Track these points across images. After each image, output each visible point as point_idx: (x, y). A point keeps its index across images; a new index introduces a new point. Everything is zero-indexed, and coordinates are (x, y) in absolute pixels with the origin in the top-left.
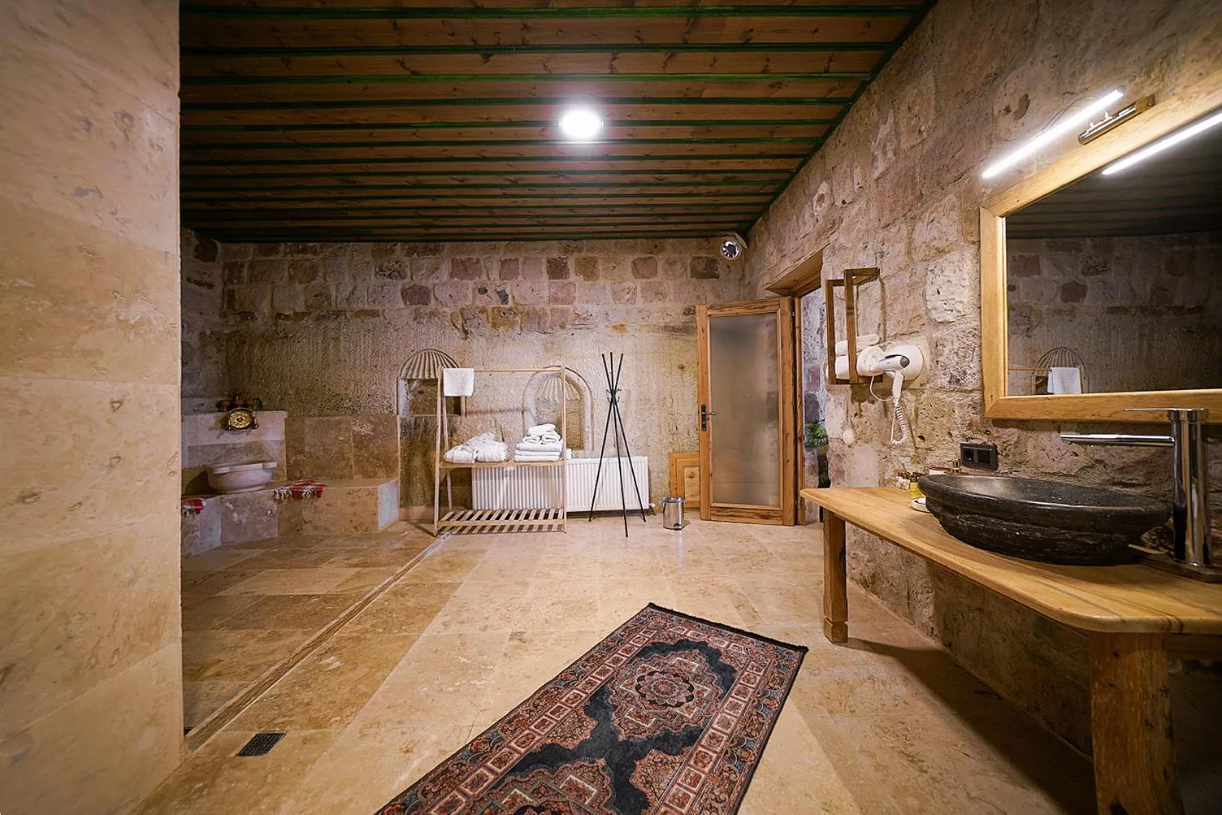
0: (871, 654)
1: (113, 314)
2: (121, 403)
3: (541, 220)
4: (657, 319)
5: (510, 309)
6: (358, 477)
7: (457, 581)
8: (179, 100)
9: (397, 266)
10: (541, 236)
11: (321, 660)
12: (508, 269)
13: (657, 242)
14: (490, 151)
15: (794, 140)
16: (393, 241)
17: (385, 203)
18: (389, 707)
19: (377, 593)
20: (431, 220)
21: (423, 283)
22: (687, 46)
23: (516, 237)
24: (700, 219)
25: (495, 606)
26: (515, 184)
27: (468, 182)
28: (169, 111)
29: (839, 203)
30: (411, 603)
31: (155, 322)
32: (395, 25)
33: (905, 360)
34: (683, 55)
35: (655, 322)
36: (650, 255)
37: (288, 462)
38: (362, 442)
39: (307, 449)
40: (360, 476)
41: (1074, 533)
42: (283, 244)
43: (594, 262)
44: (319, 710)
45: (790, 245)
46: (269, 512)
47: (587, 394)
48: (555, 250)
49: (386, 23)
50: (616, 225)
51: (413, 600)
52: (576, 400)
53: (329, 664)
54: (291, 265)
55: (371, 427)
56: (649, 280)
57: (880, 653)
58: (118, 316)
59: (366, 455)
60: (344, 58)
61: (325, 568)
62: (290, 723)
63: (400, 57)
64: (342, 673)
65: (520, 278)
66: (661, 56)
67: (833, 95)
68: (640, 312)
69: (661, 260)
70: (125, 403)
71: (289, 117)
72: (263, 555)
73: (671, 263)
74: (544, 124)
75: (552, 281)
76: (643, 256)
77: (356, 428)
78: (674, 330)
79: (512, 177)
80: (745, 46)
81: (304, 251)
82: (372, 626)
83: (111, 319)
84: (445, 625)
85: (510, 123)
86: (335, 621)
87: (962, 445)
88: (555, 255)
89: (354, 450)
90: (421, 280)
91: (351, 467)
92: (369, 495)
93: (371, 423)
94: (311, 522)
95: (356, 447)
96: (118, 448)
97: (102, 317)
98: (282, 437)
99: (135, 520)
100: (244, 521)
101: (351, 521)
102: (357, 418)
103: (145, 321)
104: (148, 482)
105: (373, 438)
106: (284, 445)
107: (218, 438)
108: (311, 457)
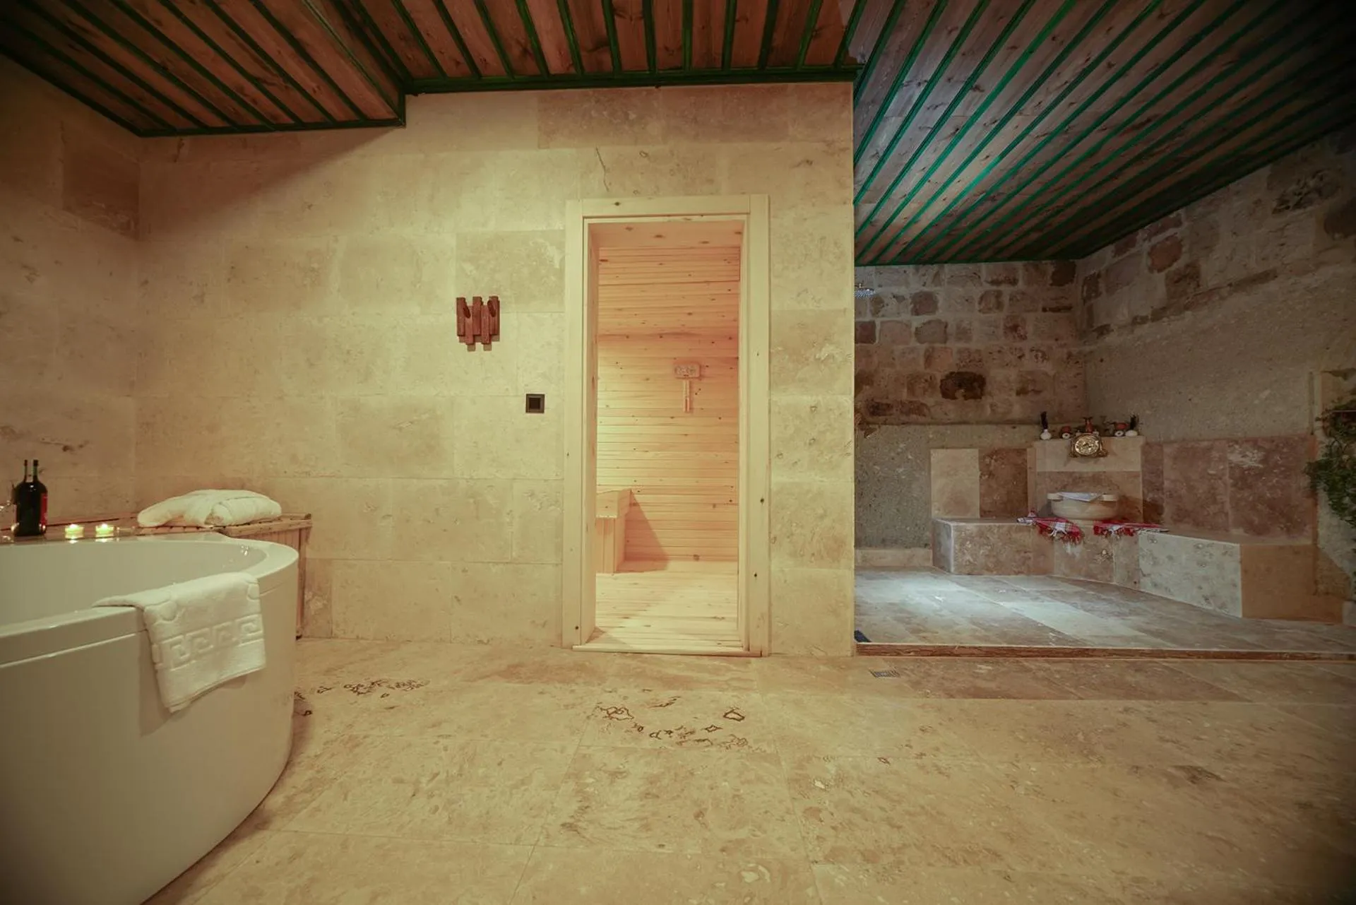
1: (812, 357)
2: (815, 407)
9: (1312, 183)
11: (980, 664)
18: (962, 709)
31: (837, 356)
37: (1144, 500)
38: (1243, 477)
39: (1167, 484)
40: (1242, 530)
42: (1140, 231)
44: (929, 681)
46: (1104, 552)
53: (981, 669)
54: (1150, 253)
55: (1258, 455)
58: (815, 357)
59: (1251, 498)
62: (908, 675)
64: (977, 677)
70: (818, 407)
77: (1235, 458)
81: (1164, 229)
82: (1057, 670)
83: (812, 359)
84: (1126, 711)
89: (1231, 490)
91: (1226, 514)
92: (1225, 554)
93: (1259, 448)
94: (1149, 575)
95: (1234, 485)
96: (814, 434)
97: (807, 359)
98: (1137, 468)
99: (824, 479)
100: (1078, 555)
101: (1200, 588)
102: (1237, 442)
103: (831, 356)
104: (832, 457)
105: (1260, 474)
106: (1140, 479)
107: (1065, 465)
108: (1171, 496)
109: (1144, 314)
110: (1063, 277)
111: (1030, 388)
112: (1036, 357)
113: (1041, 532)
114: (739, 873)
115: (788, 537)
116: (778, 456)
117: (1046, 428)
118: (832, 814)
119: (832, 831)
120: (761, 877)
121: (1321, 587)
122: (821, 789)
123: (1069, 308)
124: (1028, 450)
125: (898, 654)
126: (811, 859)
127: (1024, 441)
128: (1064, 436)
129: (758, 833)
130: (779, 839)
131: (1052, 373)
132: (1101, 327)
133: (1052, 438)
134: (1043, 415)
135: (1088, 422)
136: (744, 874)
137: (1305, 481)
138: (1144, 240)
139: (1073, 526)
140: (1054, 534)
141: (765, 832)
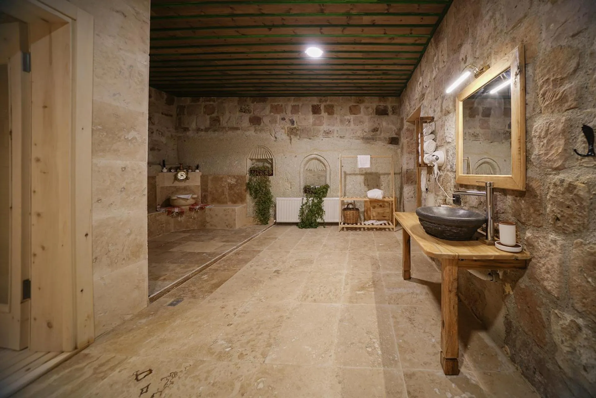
0: (418, 284)
1: (123, 137)
2: (125, 168)
3: (308, 88)
4: (359, 133)
5: (295, 128)
6: (229, 203)
7: (262, 250)
8: (149, 57)
9: (247, 108)
10: (309, 95)
11: (202, 276)
12: (295, 110)
13: (361, 98)
14: (279, 62)
15: (407, 59)
16: (246, 96)
17: (240, 81)
18: (221, 294)
19: (229, 252)
20: (261, 88)
21: (258, 115)
22: (349, 25)
23: (298, 95)
24: (379, 89)
25: (273, 260)
26: (292, 74)
27: (272, 73)
28: (145, 61)
29: (425, 87)
30: (241, 257)
31: (138, 139)
32: (232, 19)
33: (437, 158)
34: (348, 28)
35: (359, 135)
36: (358, 104)
37: (201, 195)
38: (231, 187)
39: (209, 189)
40: (230, 203)
41: (450, 228)
42: (201, 97)
43: (332, 107)
44: (196, 293)
45: (413, 103)
46: (193, 217)
47: (328, 168)
48: (315, 101)
49: (229, 19)
50: (340, 90)
51: (242, 256)
52: (324, 170)
53: (204, 278)
54: (205, 107)
55: (235, 180)
56: (357, 116)
57: (423, 284)
58: (124, 137)
59: (233, 193)
60: (215, 30)
61: (212, 242)
62: (186, 296)
63: (236, 30)
64: (208, 281)
65: (300, 113)
66: (340, 29)
67: (418, 42)
68: (352, 130)
69: (362, 107)
70: (127, 168)
71: (199, 50)
72: (190, 236)
73: (367, 108)
74: (299, 52)
75: (314, 115)
76: (354, 104)
77: (229, 181)
78: (367, 139)
79: (290, 71)
80: (374, 25)
81: (209, 101)
82: (224, 265)
83: (122, 138)
84: (251, 266)
85: (285, 52)
86: (210, 262)
87: (453, 194)
88: (315, 103)
89: (228, 190)
90: (257, 113)
91: (227, 198)
92: (232, 211)
93: (235, 178)
94: (209, 222)
95: (229, 189)
96: (124, 185)
97: (119, 137)
98: (199, 184)
99: (130, 212)
100: (183, 221)
101: (225, 223)
102: (230, 176)
103: (134, 138)
104: (135, 198)
105: (236, 185)
106: (200, 188)
107: (173, 183)
108: (211, 193)
109: (202, 128)
110: (170, 102)
111: (156, 148)
112: (159, 134)
113: (168, 214)
114: (257, 389)
115: (106, 254)
116: (98, 201)
117: (165, 167)
118: (246, 350)
119: (253, 352)
120: (263, 382)
121: (248, 216)
122: (231, 349)
123: (171, 116)
124: (157, 177)
125: (169, 291)
126: (262, 363)
127: (154, 172)
128: (172, 170)
129: (241, 379)
130: (248, 371)
131: (165, 142)
132: (185, 128)
133: (167, 172)
134: (164, 161)
135: (181, 166)
136: (258, 388)
137: (245, 187)
138: (203, 102)
139: (182, 209)
140: (174, 214)
141: (242, 376)
